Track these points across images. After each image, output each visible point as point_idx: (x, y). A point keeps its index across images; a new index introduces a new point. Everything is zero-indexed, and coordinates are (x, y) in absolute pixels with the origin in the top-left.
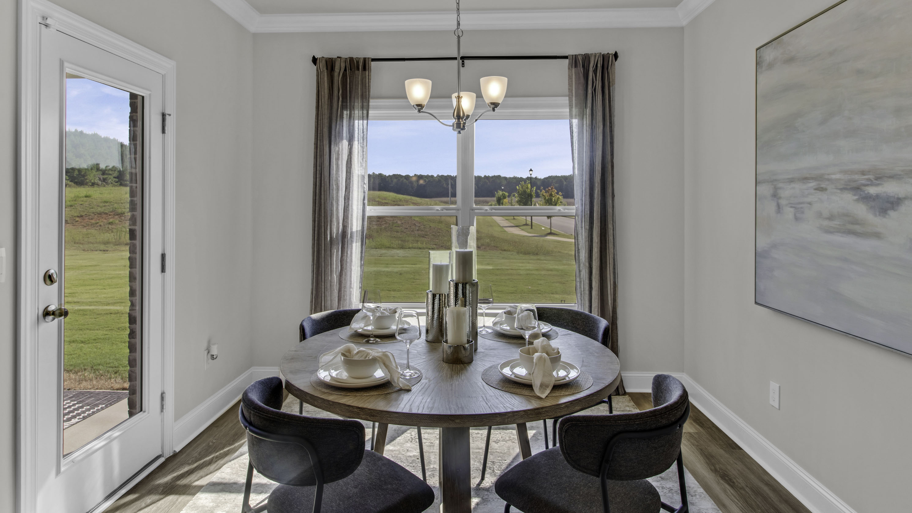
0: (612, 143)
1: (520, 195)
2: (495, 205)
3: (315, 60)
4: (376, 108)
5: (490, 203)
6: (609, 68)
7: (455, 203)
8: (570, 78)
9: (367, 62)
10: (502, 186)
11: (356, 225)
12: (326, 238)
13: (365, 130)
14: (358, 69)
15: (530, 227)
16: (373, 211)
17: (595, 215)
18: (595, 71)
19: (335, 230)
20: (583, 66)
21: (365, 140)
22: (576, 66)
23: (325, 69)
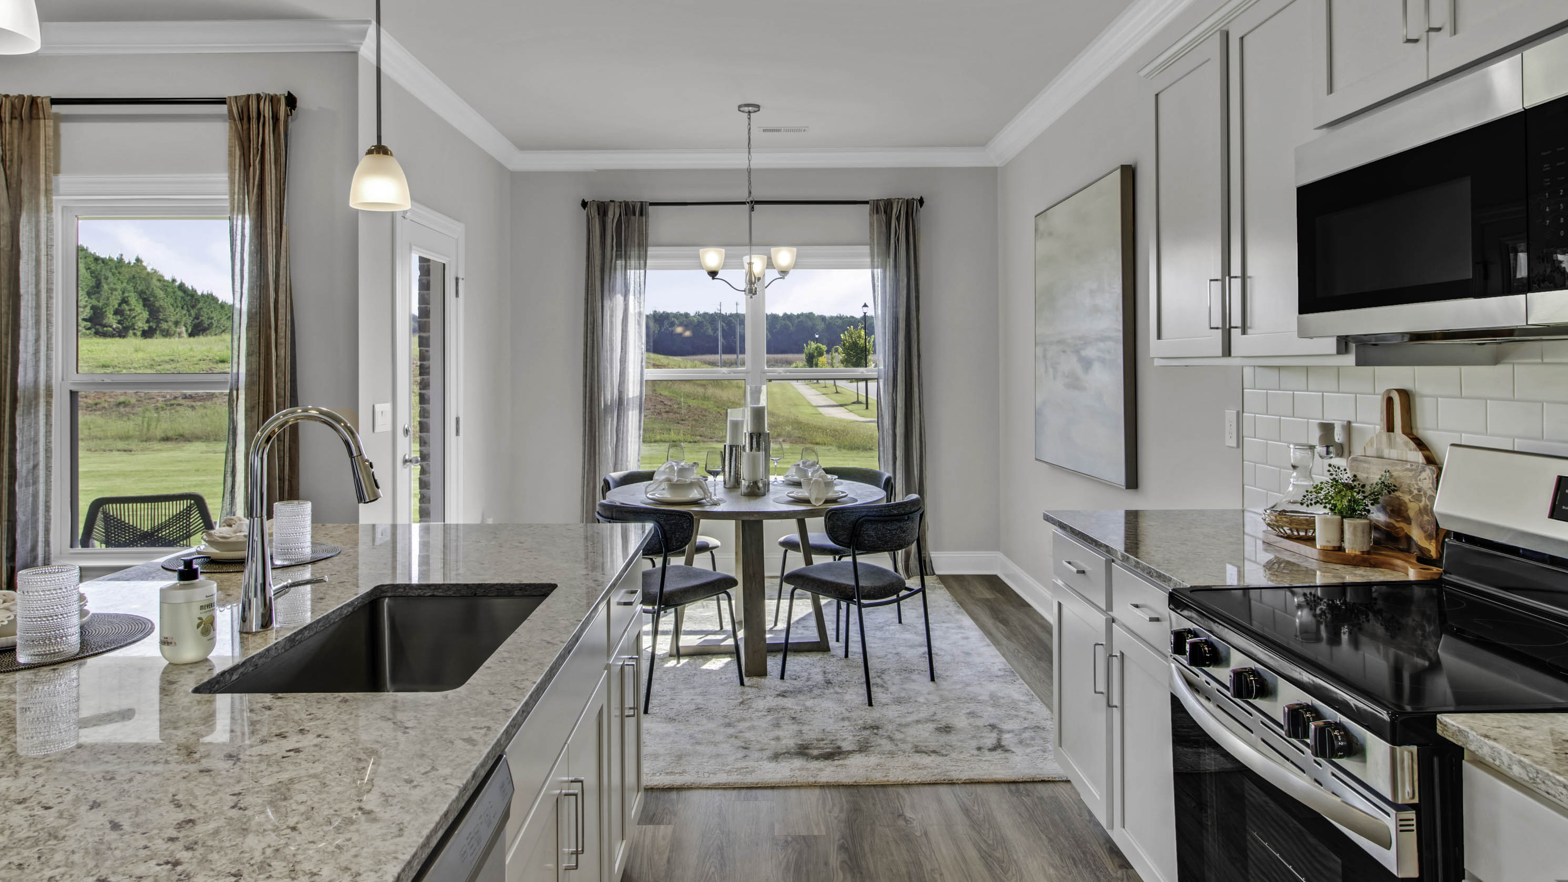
0: (917, 298)
1: (847, 350)
2: (804, 366)
3: (584, 204)
4: (656, 257)
5: (794, 365)
6: (914, 215)
7: (743, 364)
8: (871, 225)
9: (644, 207)
10: (816, 331)
11: (633, 390)
12: (599, 406)
13: (642, 283)
14: (634, 214)
15: (865, 406)
16: (652, 374)
17: (899, 377)
18: (898, 219)
19: (609, 397)
20: (885, 212)
21: (642, 294)
22: (877, 213)
23: (596, 214)
